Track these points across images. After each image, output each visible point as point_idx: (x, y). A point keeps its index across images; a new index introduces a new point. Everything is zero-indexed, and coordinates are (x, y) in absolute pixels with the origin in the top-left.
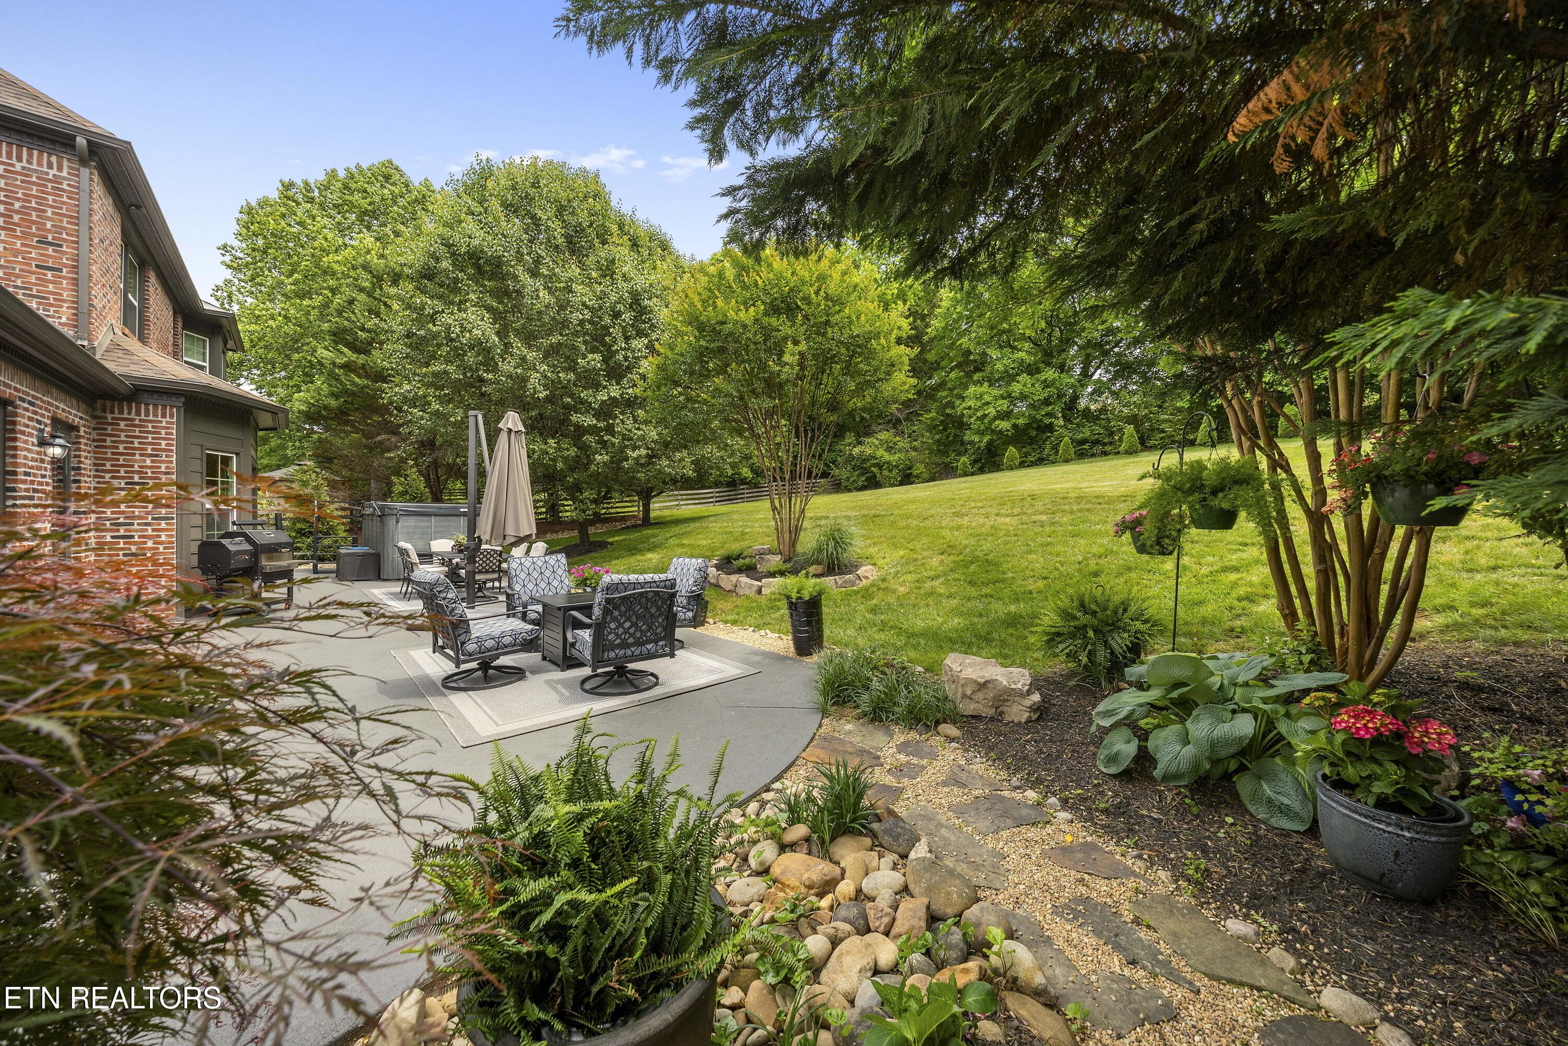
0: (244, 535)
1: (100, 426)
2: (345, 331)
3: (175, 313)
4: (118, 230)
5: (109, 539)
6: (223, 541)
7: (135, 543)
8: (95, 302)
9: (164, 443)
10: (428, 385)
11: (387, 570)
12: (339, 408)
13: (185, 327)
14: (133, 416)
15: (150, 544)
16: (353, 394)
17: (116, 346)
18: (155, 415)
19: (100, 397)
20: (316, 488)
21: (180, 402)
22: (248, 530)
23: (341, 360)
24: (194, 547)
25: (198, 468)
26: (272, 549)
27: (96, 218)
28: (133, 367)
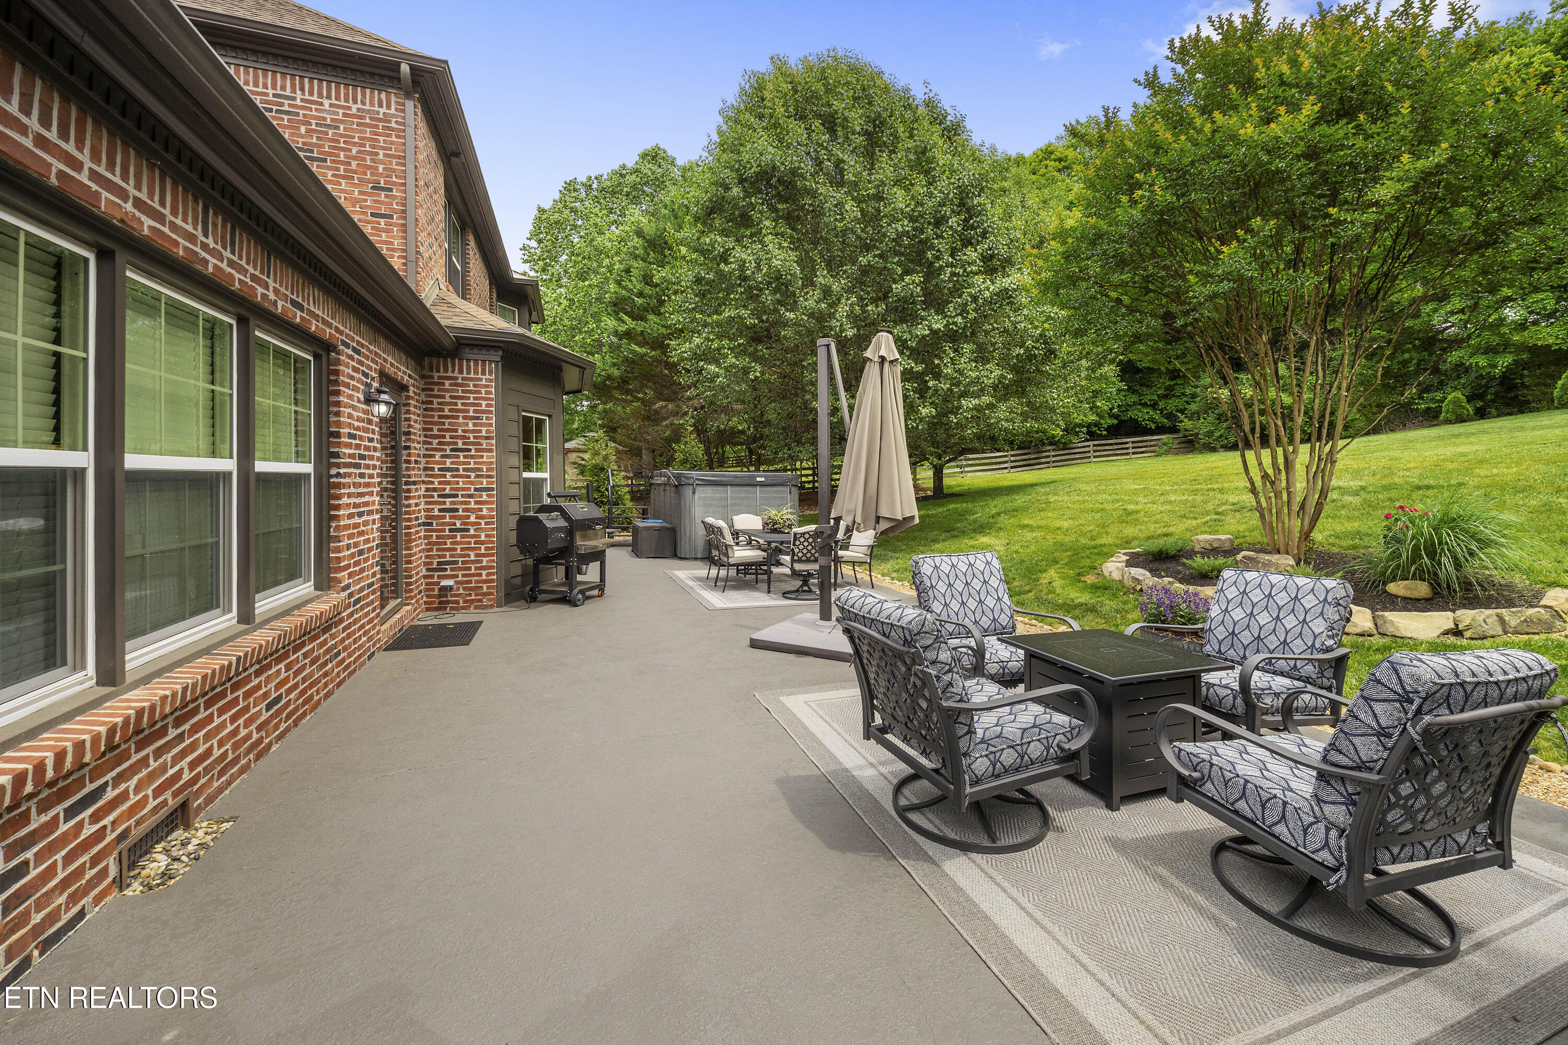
0: (559, 509)
1: (428, 385)
2: (624, 299)
3: (491, 284)
4: (442, 180)
5: (436, 513)
6: (542, 516)
7: (459, 518)
8: (422, 249)
9: (484, 403)
10: (720, 337)
11: (684, 547)
12: (621, 377)
13: (499, 299)
14: (456, 374)
15: (473, 519)
16: (633, 362)
17: (441, 300)
18: (476, 372)
19: (428, 354)
20: (606, 458)
21: (497, 356)
22: (563, 503)
23: (622, 328)
24: (513, 522)
25: (515, 433)
26: (586, 526)
27: (421, 157)
28: (455, 319)
